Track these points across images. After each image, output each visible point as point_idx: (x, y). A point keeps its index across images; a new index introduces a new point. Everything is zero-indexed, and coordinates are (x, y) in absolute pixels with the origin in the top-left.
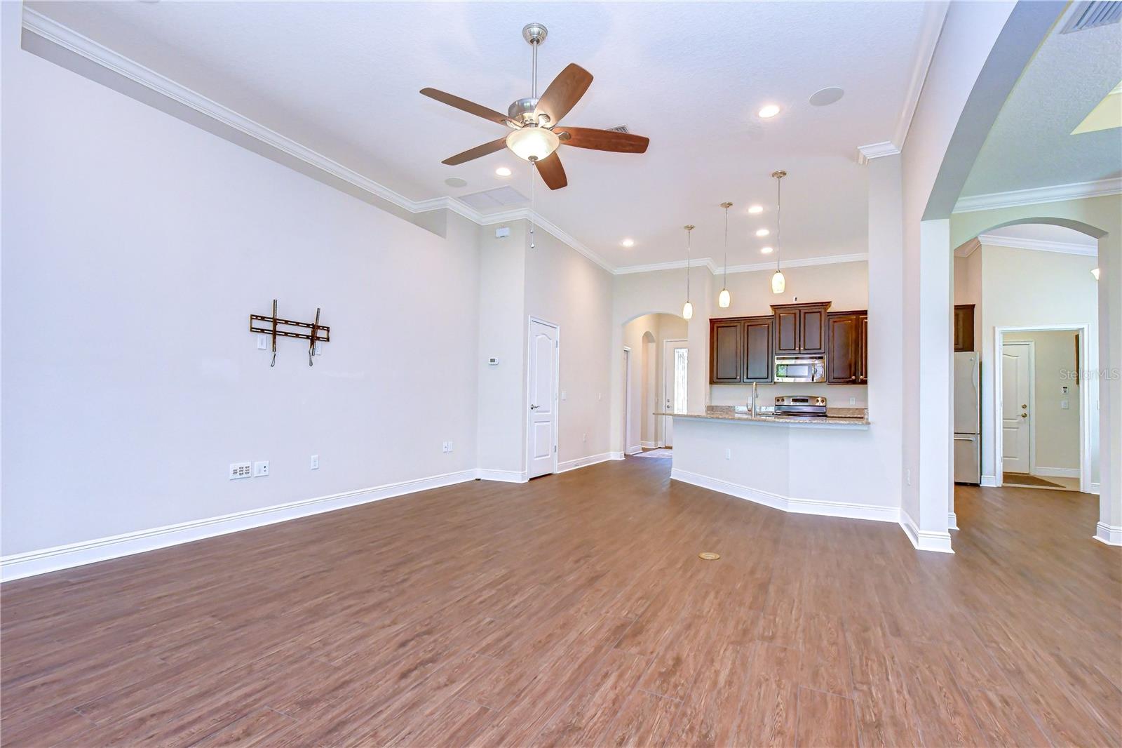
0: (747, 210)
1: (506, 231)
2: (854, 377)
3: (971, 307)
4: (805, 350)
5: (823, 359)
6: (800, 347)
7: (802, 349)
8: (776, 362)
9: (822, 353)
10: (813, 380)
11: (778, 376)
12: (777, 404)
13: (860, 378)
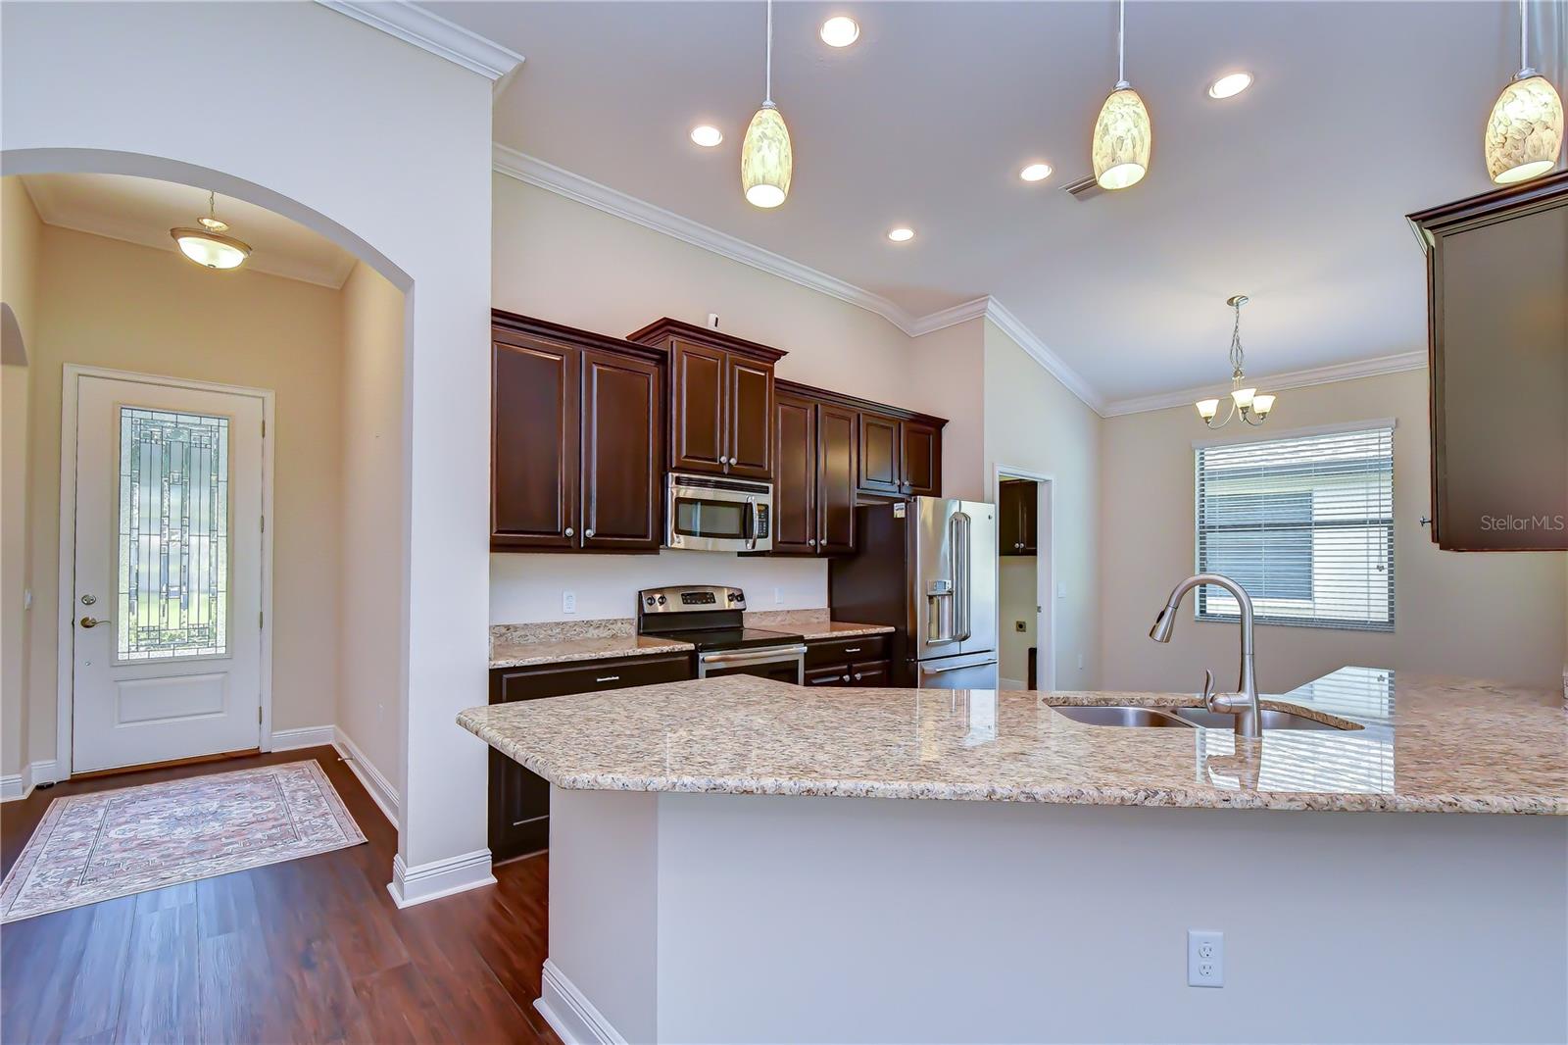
2: (812, 542)
3: (939, 424)
4: (737, 464)
5: (767, 492)
6: (731, 456)
7: (733, 461)
8: (674, 491)
9: (767, 479)
10: (753, 547)
11: (678, 531)
12: (647, 609)
13: (821, 544)
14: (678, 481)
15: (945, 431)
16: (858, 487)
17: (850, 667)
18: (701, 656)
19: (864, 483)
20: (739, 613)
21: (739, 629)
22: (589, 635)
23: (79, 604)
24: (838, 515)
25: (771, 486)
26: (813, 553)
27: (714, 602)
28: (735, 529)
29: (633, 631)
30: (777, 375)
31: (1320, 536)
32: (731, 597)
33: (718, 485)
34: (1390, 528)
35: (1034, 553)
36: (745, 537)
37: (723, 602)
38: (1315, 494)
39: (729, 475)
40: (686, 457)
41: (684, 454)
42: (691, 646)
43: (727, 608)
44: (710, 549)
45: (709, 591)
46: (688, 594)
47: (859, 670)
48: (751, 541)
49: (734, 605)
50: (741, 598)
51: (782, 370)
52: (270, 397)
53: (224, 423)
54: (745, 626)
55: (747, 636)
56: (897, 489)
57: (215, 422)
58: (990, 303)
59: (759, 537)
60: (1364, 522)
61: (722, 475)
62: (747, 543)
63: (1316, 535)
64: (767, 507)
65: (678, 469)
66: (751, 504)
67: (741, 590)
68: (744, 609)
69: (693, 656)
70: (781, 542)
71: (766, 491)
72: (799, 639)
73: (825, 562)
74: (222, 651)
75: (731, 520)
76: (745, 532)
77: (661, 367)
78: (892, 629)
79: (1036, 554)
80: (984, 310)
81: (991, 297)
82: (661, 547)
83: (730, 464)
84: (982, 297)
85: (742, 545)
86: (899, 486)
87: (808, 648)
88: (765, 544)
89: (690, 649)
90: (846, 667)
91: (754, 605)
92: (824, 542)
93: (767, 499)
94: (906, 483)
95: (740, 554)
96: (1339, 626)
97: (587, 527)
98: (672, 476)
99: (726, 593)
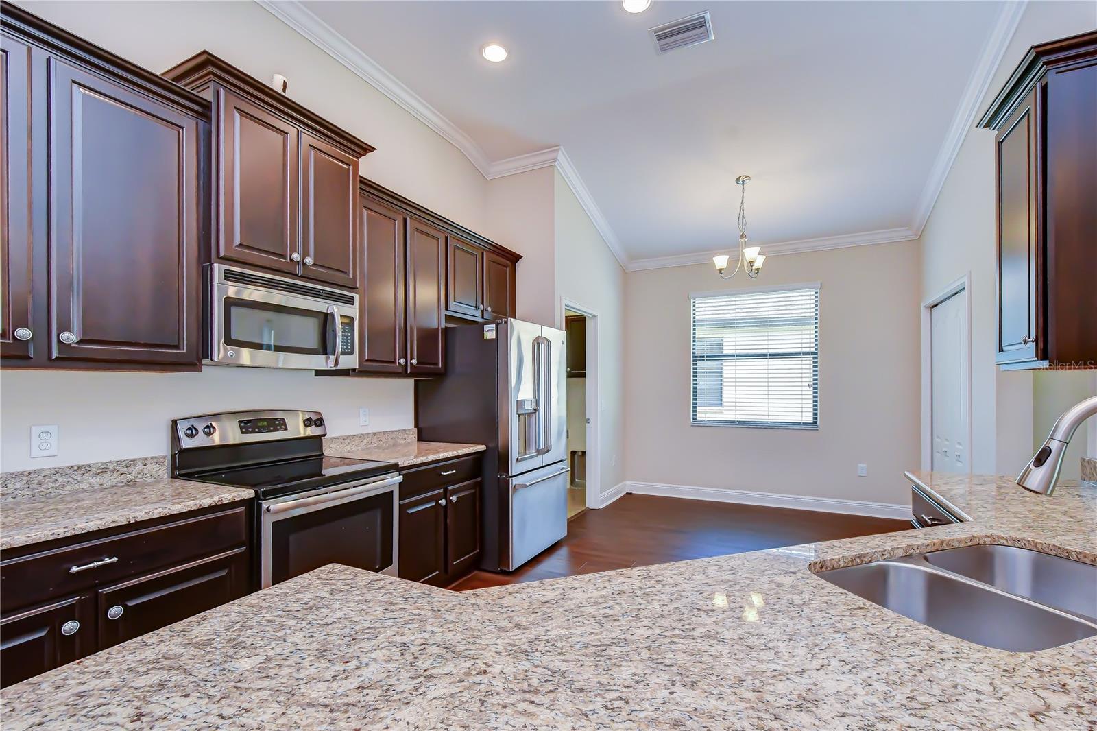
2: (402, 361)
3: (515, 258)
4: (314, 265)
5: (352, 303)
6: (305, 254)
7: (309, 261)
8: (224, 290)
9: (352, 289)
10: (336, 363)
11: (230, 342)
12: (187, 443)
13: (411, 364)
14: (228, 276)
15: (520, 266)
16: (447, 309)
17: (446, 490)
18: (265, 505)
19: (452, 305)
21: (318, 459)
22: (84, 485)
24: (428, 336)
25: (357, 296)
26: (403, 373)
27: (286, 429)
28: (313, 342)
29: (164, 472)
30: (363, 172)
31: (727, 364)
32: (308, 423)
33: (291, 288)
34: (814, 358)
35: (584, 375)
36: (325, 352)
37: (296, 428)
38: (724, 340)
39: (303, 277)
40: (240, 245)
41: (237, 241)
42: (248, 493)
43: (302, 435)
44: (280, 366)
45: (279, 415)
46: (249, 421)
47: (454, 492)
48: (333, 358)
49: (312, 431)
50: (320, 422)
51: (368, 167)
54: (326, 453)
55: (328, 472)
56: (480, 315)
58: (560, 153)
59: (343, 353)
60: (800, 354)
61: (294, 275)
62: (327, 359)
63: (724, 364)
64: (352, 319)
65: (226, 260)
66: (333, 315)
67: (320, 414)
68: (324, 435)
69: (252, 506)
70: (367, 360)
71: (350, 301)
72: (394, 468)
73: (410, 382)
75: (307, 332)
76: (325, 348)
77: (201, 123)
78: (483, 448)
79: (585, 376)
80: (555, 159)
81: (562, 147)
82: (204, 362)
83: (304, 264)
84: (552, 147)
85: (320, 362)
86: (482, 311)
87: (403, 475)
88: (349, 362)
89: (247, 497)
90: (441, 490)
91: (336, 428)
92: (414, 361)
93: (353, 311)
94: (489, 309)
95: (319, 373)
96: (784, 426)
97: (65, 326)
98: (219, 268)
99: (301, 417)
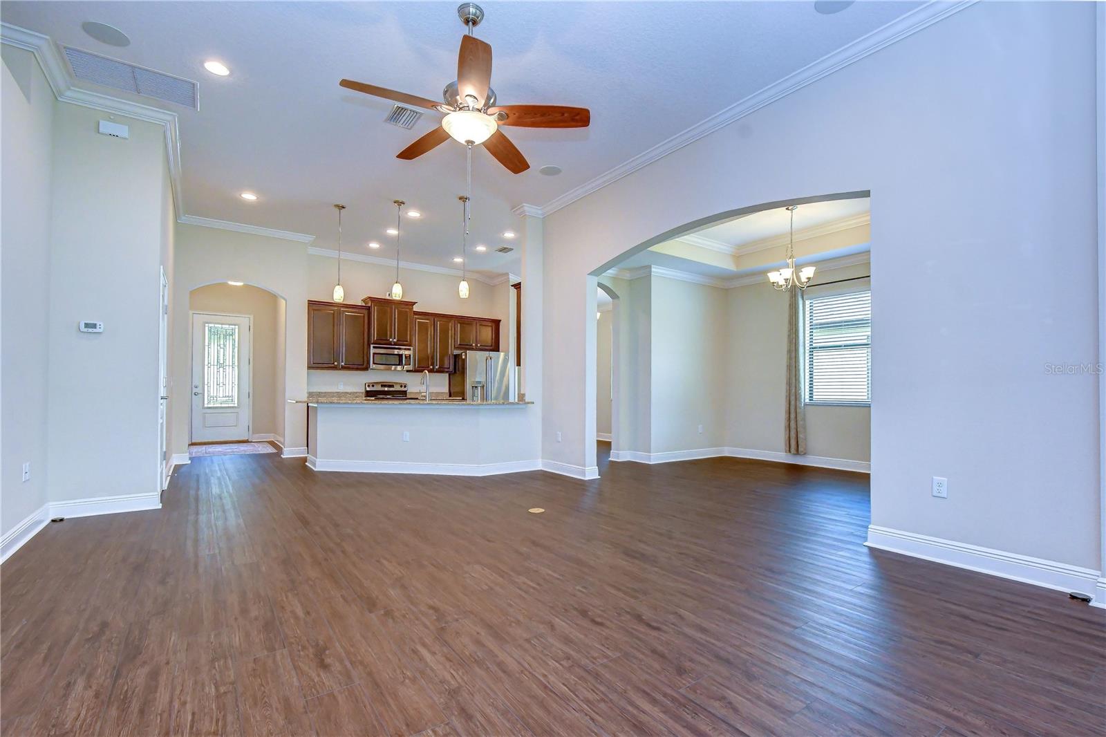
0: (407, 213)
1: (123, 131)
2: (431, 367)
3: (497, 321)
4: (397, 341)
6: (394, 338)
8: (372, 351)
9: (410, 346)
10: (405, 369)
11: (374, 363)
12: (368, 389)
14: (374, 347)
16: (455, 347)
19: (457, 346)
20: (406, 391)
23: (193, 388)
25: (412, 348)
27: (394, 387)
28: (396, 362)
32: (401, 386)
33: (389, 348)
36: (400, 365)
37: (398, 388)
39: (394, 345)
40: (377, 339)
43: (399, 390)
45: (391, 384)
46: (383, 385)
48: (402, 366)
49: (403, 389)
50: (405, 386)
52: (252, 317)
53: (237, 327)
55: (408, 396)
56: (473, 347)
57: (233, 327)
59: (406, 365)
61: (391, 345)
64: (410, 355)
65: (373, 344)
66: (402, 354)
67: (405, 384)
70: (418, 367)
71: (410, 349)
73: (446, 375)
74: (236, 405)
75: (394, 360)
77: (368, 311)
82: (369, 368)
83: (394, 341)
85: (399, 368)
86: (475, 346)
88: (411, 367)
92: (437, 367)
93: (410, 353)
94: (478, 345)
95: (400, 371)
97: (342, 362)
98: (372, 346)
99: (399, 385)
